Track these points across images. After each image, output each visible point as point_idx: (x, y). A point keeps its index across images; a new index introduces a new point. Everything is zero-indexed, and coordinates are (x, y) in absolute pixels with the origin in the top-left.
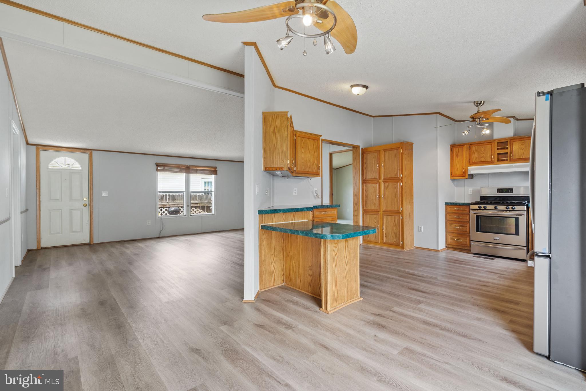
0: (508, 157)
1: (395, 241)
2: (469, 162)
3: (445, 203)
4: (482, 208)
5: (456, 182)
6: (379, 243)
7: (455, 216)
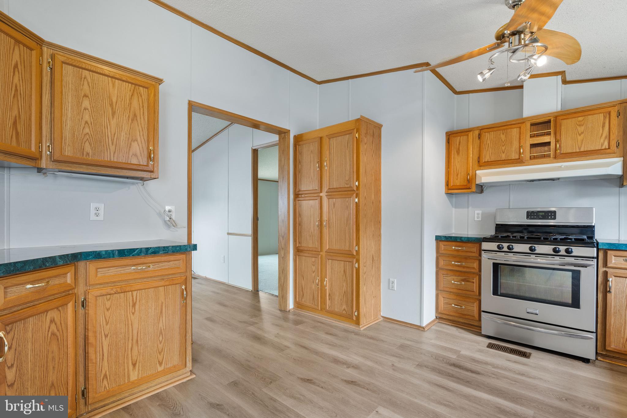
0: (551, 151)
1: (344, 310)
2: (479, 162)
3: (436, 236)
4: (505, 249)
5: (454, 200)
6: (319, 310)
7: (452, 261)
